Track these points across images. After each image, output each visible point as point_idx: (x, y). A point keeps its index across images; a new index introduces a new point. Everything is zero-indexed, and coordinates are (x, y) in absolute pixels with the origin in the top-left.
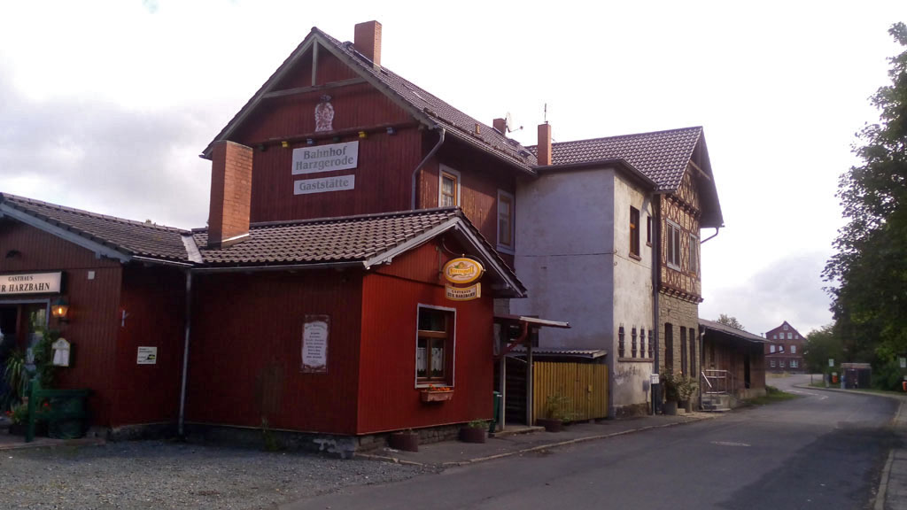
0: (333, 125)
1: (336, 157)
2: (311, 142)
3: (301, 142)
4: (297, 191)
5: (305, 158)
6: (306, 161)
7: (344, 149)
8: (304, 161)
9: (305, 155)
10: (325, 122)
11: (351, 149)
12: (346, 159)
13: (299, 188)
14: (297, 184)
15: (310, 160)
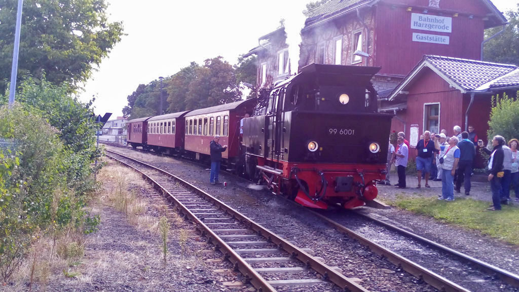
0: (439, 5)
1: (438, 24)
2: (426, 12)
3: (420, 10)
4: (414, 39)
5: (419, 20)
6: (421, 22)
7: (443, 20)
8: (419, 22)
9: (420, 18)
10: (435, 2)
11: (448, 21)
12: (444, 26)
13: (415, 38)
14: (414, 35)
15: (422, 22)
